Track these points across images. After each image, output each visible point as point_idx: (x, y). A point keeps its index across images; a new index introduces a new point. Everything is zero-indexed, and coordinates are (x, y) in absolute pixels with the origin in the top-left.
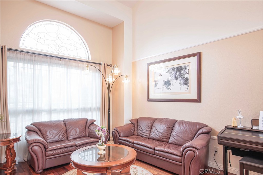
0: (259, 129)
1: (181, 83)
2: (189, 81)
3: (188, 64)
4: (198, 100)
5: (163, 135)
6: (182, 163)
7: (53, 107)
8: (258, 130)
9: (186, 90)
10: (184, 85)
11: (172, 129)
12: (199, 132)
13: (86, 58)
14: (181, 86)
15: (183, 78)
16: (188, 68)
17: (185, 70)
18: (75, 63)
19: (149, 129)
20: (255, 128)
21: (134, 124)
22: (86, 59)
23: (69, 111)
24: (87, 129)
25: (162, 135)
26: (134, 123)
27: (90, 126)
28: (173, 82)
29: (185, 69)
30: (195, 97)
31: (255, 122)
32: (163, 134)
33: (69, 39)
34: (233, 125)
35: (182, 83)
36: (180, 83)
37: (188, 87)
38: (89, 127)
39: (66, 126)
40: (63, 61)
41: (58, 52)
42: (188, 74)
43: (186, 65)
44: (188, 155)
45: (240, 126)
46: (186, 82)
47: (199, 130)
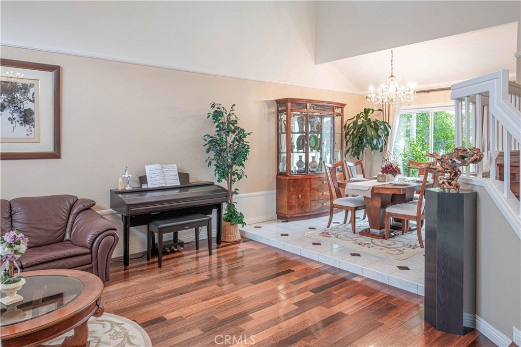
0: (149, 187)
1: (14, 119)
2: (35, 116)
3: (32, 82)
4: (56, 155)
6: (91, 263)
8: (148, 188)
9: (28, 135)
10: (21, 123)
11: (11, 221)
14: (14, 125)
15: (21, 108)
16: (32, 90)
17: (24, 93)
20: (144, 187)
29: (23, 90)
30: (50, 149)
31: (143, 179)
35: (18, 119)
36: (11, 120)
37: (33, 129)
42: (31, 101)
43: (28, 82)
45: (128, 188)
46: (27, 117)
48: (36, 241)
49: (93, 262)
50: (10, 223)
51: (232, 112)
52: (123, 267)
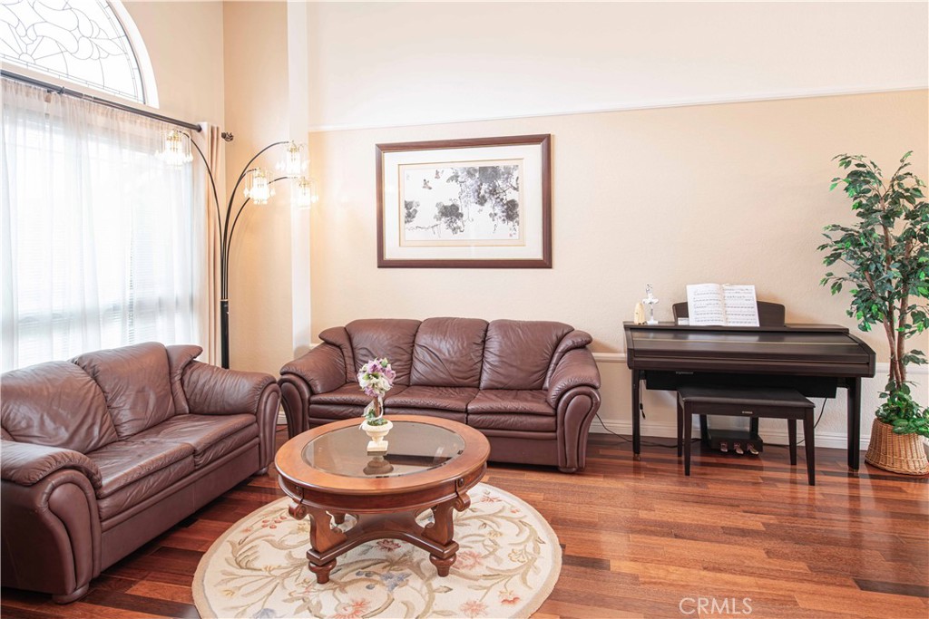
0: (691, 324)
1: (496, 214)
2: (519, 210)
3: (515, 163)
4: (546, 263)
5: (460, 369)
6: (555, 431)
7: (25, 308)
8: (689, 326)
9: (511, 235)
10: (504, 220)
11: (484, 349)
12: (562, 347)
13: (136, 97)
14: (495, 223)
15: (502, 199)
16: (516, 174)
17: (507, 178)
18: (102, 114)
19: (406, 357)
20: (682, 322)
21: (339, 347)
22: (136, 101)
23: (86, 319)
24: (177, 385)
25: (456, 367)
26: (338, 343)
27: (189, 372)
28: (470, 209)
29: (506, 176)
30: (537, 254)
31: (681, 309)
32: (459, 366)
33: (67, 7)
34: (637, 321)
35: (500, 214)
36: (493, 215)
37: (517, 227)
38: (183, 375)
39: (101, 384)
40: (56, 104)
41: (24, 57)
42: (515, 189)
43: (511, 164)
44: (577, 406)
45: (652, 322)
46: (511, 211)
47: (560, 340)
48: (505, 381)
49: (558, 431)
50: (481, 351)
51: (902, 172)
52: (631, 454)
